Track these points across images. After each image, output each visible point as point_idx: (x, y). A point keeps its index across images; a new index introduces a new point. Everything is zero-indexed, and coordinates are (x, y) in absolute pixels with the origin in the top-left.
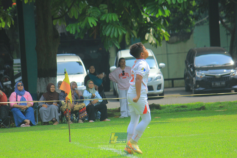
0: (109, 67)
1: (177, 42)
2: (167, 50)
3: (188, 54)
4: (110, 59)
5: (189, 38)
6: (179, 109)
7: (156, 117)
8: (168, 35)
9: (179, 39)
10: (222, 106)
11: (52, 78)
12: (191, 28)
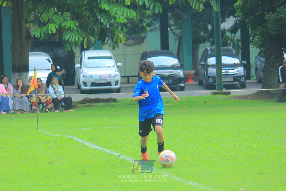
0: (75, 65)
1: (133, 45)
2: (124, 51)
3: (142, 56)
4: (75, 58)
5: (143, 42)
6: (133, 103)
7: (112, 110)
8: (125, 39)
9: (134, 42)
10: (169, 101)
11: (25, 73)
12: (145, 33)
